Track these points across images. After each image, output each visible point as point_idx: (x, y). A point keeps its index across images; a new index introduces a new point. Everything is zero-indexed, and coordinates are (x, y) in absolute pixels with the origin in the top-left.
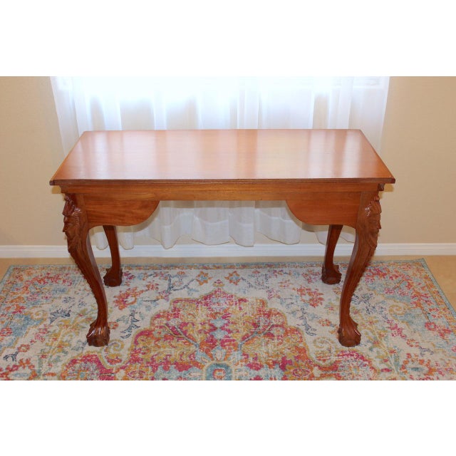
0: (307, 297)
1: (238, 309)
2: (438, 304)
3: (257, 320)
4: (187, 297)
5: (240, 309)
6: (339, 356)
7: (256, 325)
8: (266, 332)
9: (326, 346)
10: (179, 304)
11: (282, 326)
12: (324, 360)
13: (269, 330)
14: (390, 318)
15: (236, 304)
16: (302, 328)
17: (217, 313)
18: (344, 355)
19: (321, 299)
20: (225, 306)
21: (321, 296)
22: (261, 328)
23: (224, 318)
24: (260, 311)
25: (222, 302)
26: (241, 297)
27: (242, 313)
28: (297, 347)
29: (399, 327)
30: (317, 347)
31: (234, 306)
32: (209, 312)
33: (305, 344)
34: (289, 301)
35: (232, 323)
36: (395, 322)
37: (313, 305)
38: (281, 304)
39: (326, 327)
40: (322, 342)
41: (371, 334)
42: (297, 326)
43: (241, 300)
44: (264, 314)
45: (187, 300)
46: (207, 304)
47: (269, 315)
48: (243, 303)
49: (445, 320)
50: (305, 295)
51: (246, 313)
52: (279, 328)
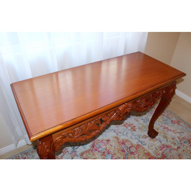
0: (129, 128)
1: (110, 146)
2: (168, 112)
3: (122, 148)
4: (84, 150)
5: (111, 145)
6: (161, 150)
7: (123, 151)
8: (129, 152)
9: (154, 147)
10: (84, 155)
11: (132, 146)
12: (159, 155)
13: (130, 151)
14: (161, 124)
15: (107, 144)
16: (140, 143)
17: (104, 153)
18: (162, 148)
19: (134, 126)
20: (104, 147)
21: (133, 125)
22: (126, 151)
23: (108, 153)
24: (119, 143)
25: (101, 145)
26: (107, 139)
27: (113, 148)
28: (145, 154)
29: (166, 127)
30: (151, 149)
31: (107, 145)
32: (100, 153)
33: (147, 150)
34: (125, 133)
35: (114, 155)
36: (163, 125)
37: (134, 131)
38: (124, 135)
39: (146, 138)
40: (151, 146)
41: (161, 134)
42: (137, 143)
43: (108, 141)
44: (122, 144)
45: (86, 152)
46: (96, 150)
47: (123, 143)
48: (109, 142)
49: (175, 118)
50: (127, 127)
51: (115, 147)
52: (132, 148)
